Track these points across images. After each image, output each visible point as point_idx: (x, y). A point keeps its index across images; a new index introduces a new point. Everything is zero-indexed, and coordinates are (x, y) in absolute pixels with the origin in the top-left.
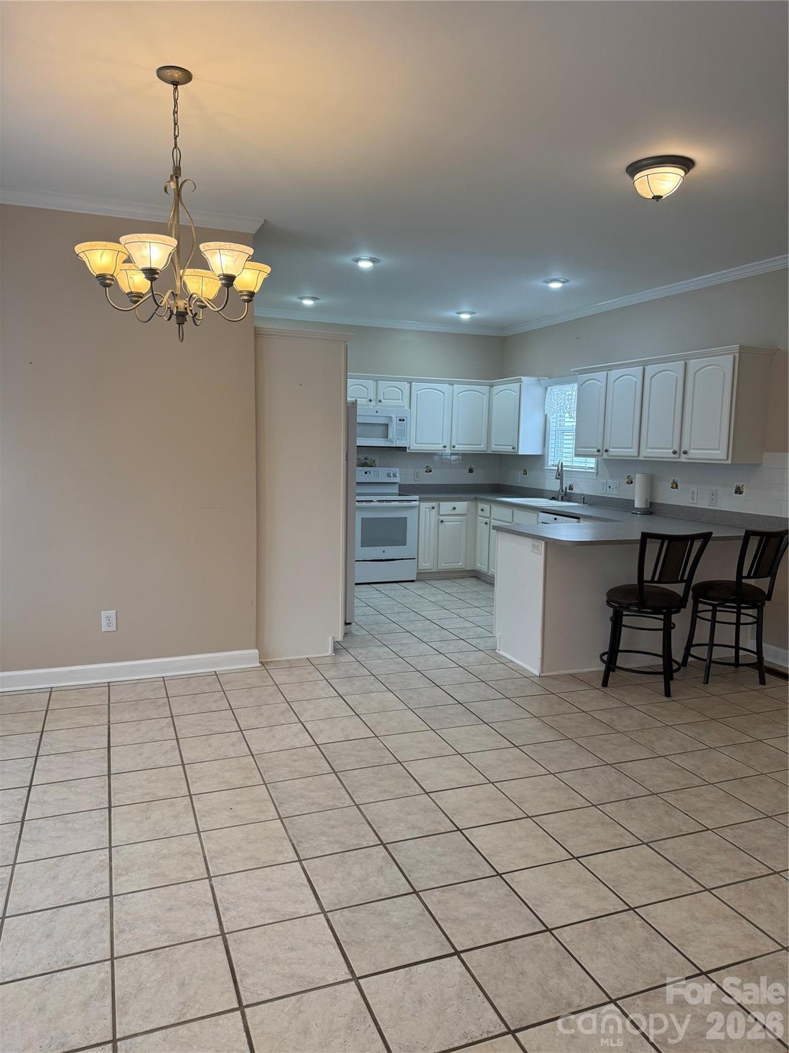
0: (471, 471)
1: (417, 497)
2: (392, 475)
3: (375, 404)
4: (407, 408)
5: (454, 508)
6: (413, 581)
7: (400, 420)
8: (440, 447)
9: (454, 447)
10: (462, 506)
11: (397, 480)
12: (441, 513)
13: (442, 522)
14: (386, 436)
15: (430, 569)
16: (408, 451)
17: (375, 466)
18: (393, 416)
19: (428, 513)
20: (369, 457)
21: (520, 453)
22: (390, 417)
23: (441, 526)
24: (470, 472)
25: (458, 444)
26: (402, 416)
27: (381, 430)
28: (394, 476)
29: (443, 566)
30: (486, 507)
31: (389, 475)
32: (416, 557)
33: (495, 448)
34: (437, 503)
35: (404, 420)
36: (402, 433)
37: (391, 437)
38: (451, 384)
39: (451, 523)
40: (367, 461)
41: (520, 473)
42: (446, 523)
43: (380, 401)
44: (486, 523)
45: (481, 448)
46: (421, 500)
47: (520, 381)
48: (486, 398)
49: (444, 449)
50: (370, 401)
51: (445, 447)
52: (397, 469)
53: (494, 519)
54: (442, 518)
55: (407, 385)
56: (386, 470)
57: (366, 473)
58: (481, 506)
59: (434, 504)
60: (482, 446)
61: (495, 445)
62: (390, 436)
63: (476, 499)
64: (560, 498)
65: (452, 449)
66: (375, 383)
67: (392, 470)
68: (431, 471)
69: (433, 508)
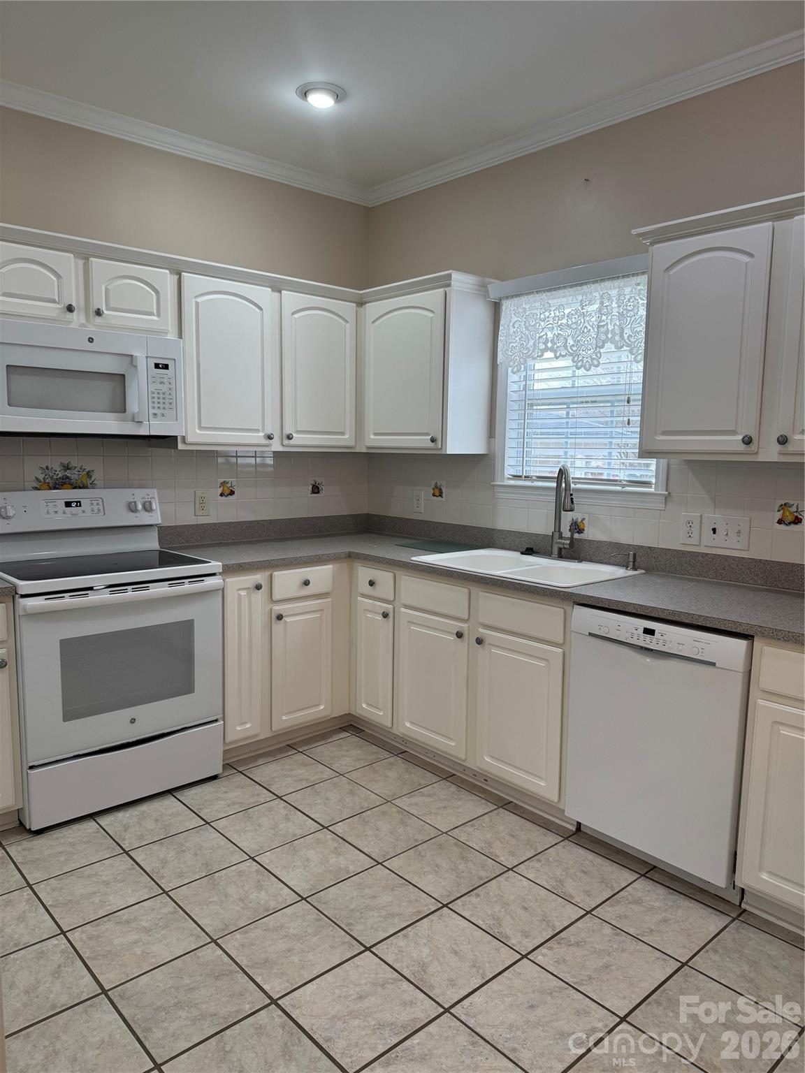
0: (316, 489)
1: (215, 565)
2: (140, 507)
3: (83, 320)
4: (172, 336)
5: (306, 583)
6: (215, 778)
7: (157, 366)
8: (258, 437)
9: (289, 437)
10: (321, 575)
11: (155, 518)
12: (274, 599)
13: (280, 617)
14: (120, 407)
15: (256, 735)
16: (181, 446)
17: (93, 486)
18: (139, 354)
19: (245, 603)
20: (74, 462)
21: (451, 450)
22: (132, 356)
23: (278, 627)
24: (313, 492)
25: (298, 432)
26: (162, 355)
27: (104, 390)
28: (147, 508)
29: (286, 720)
30: (384, 577)
31: (132, 508)
32: (220, 716)
33: (373, 440)
34: (267, 573)
35: (166, 367)
36: (166, 402)
37: (136, 410)
38: (277, 288)
39: (299, 617)
40: (68, 473)
41: (425, 493)
42: (288, 620)
43: (99, 313)
44: (385, 615)
45: (345, 440)
46: (228, 570)
47: (446, 282)
48: (350, 328)
49: (267, 442)
50: (70, 309)
51: (270, 437)
52: (154, 493)
53: (406, 607)
54: (278, 608)
55: (169, 280)
56: (126, 495)
57: (68, 504)
58: (364, 573)
59: (259, 577)
60: (347, 436)
61: (376, 434)
62: (133, 405)
63: (350, 556)
64: (555, 551)
65: (286, 442)
66: (81, 262)
67: (139, 495)
68: (232, 493)
69: (258, 587)
